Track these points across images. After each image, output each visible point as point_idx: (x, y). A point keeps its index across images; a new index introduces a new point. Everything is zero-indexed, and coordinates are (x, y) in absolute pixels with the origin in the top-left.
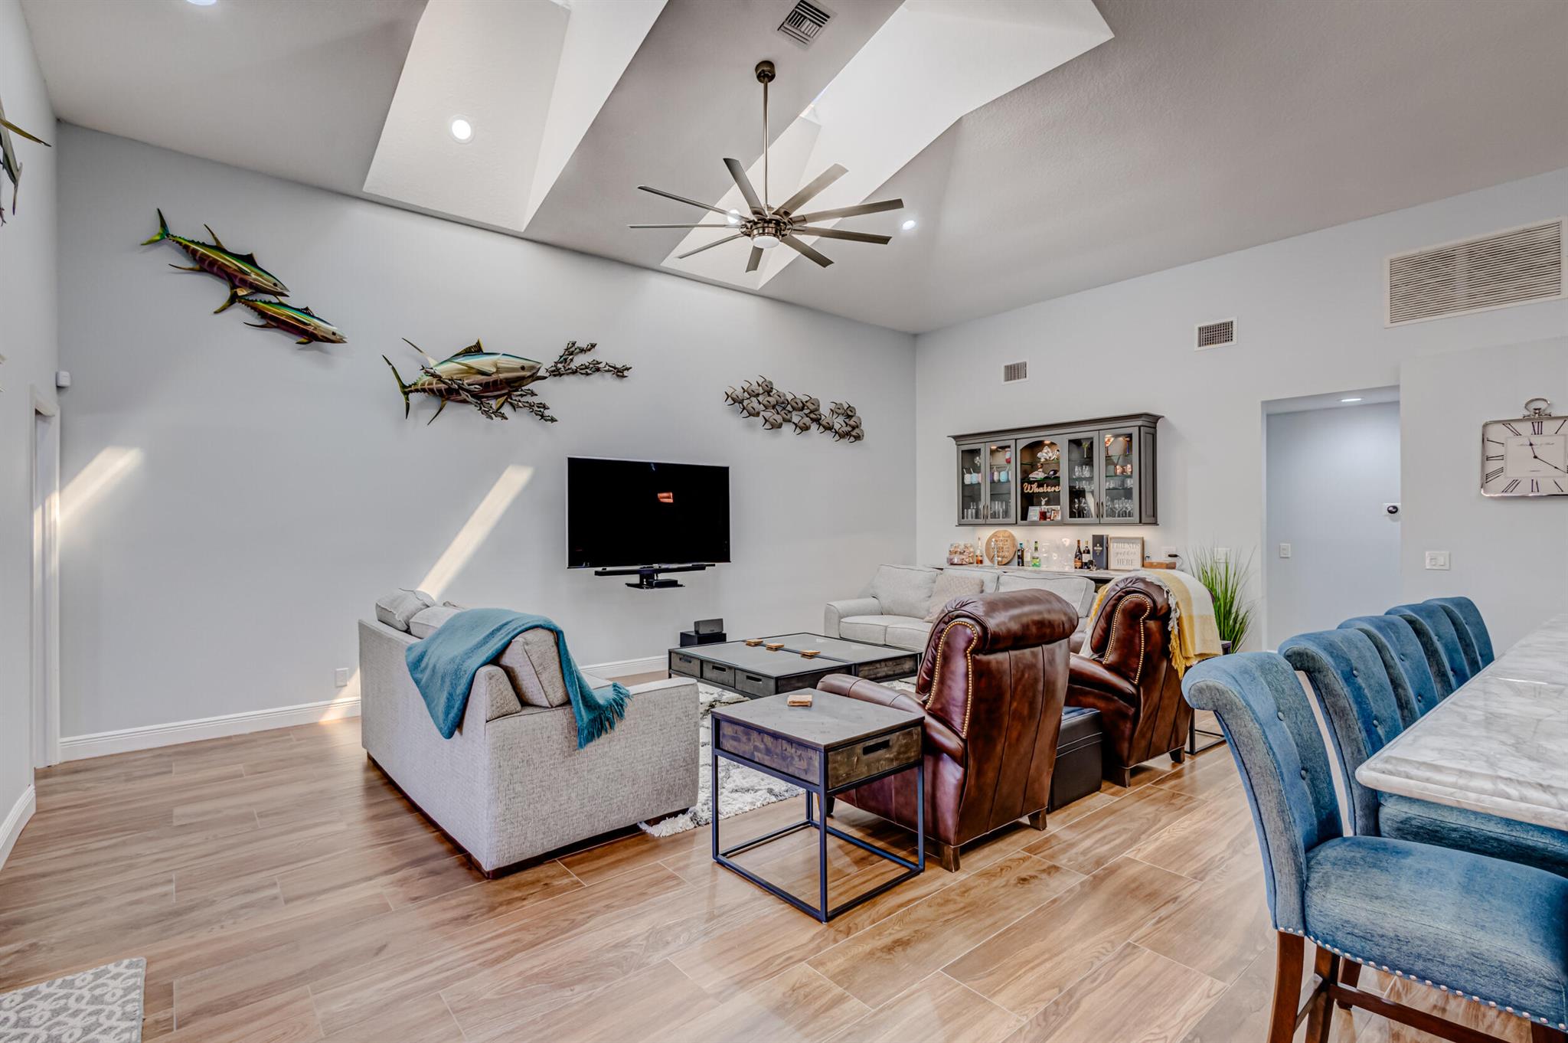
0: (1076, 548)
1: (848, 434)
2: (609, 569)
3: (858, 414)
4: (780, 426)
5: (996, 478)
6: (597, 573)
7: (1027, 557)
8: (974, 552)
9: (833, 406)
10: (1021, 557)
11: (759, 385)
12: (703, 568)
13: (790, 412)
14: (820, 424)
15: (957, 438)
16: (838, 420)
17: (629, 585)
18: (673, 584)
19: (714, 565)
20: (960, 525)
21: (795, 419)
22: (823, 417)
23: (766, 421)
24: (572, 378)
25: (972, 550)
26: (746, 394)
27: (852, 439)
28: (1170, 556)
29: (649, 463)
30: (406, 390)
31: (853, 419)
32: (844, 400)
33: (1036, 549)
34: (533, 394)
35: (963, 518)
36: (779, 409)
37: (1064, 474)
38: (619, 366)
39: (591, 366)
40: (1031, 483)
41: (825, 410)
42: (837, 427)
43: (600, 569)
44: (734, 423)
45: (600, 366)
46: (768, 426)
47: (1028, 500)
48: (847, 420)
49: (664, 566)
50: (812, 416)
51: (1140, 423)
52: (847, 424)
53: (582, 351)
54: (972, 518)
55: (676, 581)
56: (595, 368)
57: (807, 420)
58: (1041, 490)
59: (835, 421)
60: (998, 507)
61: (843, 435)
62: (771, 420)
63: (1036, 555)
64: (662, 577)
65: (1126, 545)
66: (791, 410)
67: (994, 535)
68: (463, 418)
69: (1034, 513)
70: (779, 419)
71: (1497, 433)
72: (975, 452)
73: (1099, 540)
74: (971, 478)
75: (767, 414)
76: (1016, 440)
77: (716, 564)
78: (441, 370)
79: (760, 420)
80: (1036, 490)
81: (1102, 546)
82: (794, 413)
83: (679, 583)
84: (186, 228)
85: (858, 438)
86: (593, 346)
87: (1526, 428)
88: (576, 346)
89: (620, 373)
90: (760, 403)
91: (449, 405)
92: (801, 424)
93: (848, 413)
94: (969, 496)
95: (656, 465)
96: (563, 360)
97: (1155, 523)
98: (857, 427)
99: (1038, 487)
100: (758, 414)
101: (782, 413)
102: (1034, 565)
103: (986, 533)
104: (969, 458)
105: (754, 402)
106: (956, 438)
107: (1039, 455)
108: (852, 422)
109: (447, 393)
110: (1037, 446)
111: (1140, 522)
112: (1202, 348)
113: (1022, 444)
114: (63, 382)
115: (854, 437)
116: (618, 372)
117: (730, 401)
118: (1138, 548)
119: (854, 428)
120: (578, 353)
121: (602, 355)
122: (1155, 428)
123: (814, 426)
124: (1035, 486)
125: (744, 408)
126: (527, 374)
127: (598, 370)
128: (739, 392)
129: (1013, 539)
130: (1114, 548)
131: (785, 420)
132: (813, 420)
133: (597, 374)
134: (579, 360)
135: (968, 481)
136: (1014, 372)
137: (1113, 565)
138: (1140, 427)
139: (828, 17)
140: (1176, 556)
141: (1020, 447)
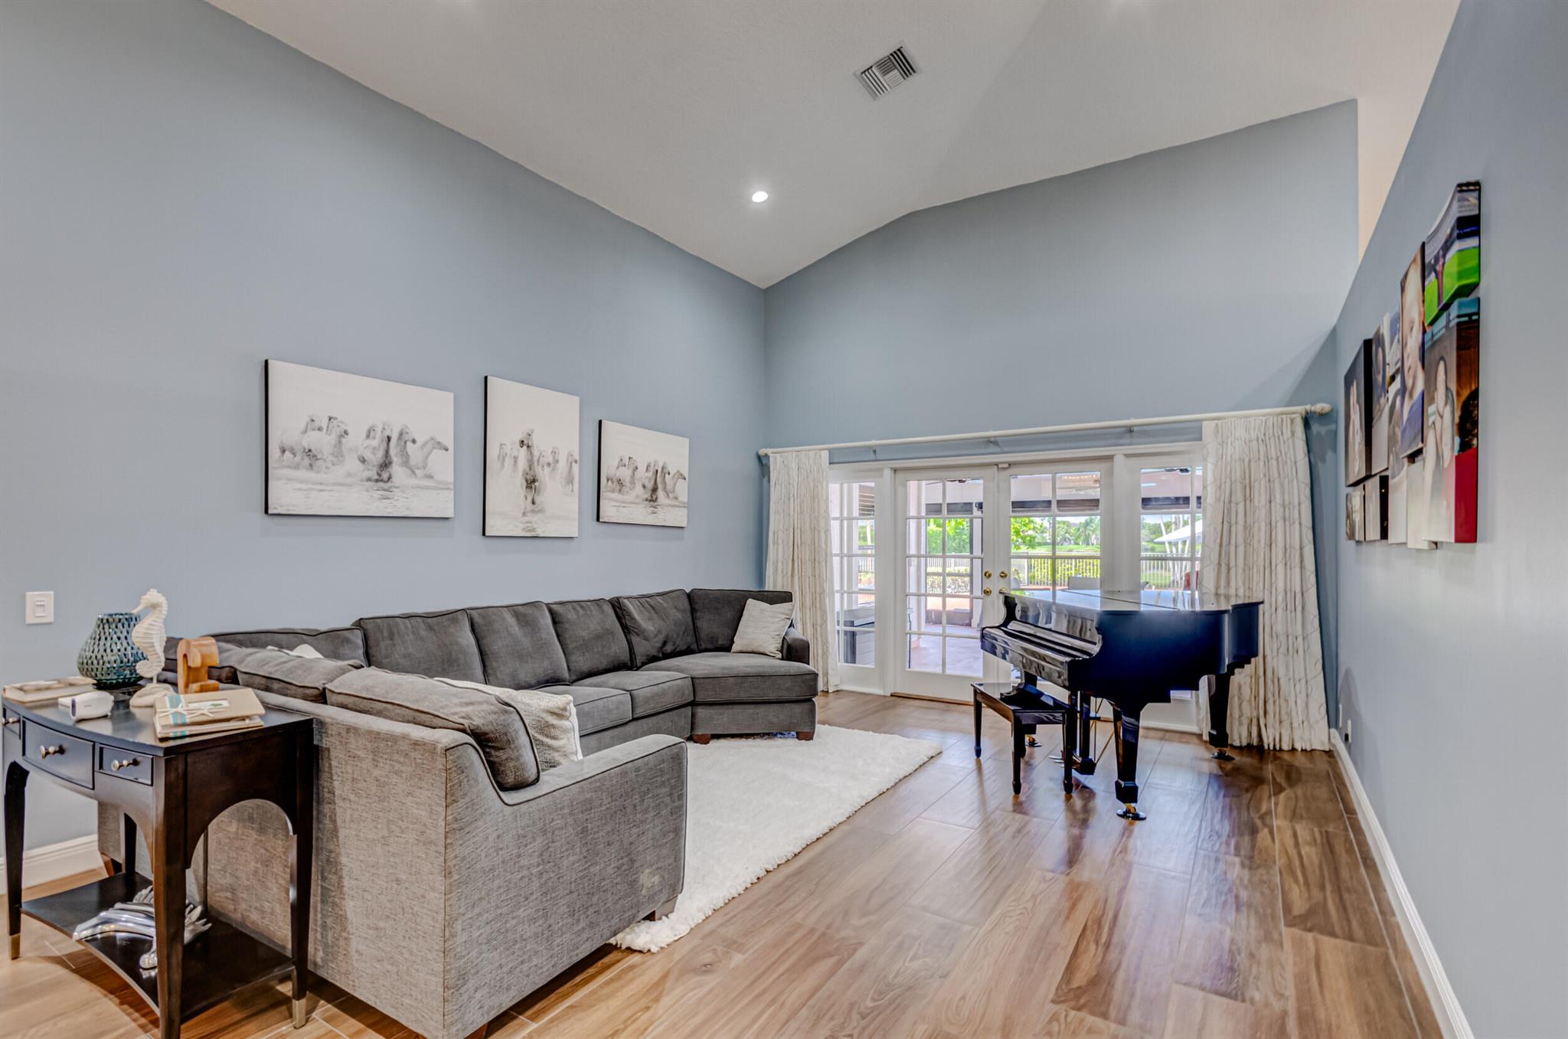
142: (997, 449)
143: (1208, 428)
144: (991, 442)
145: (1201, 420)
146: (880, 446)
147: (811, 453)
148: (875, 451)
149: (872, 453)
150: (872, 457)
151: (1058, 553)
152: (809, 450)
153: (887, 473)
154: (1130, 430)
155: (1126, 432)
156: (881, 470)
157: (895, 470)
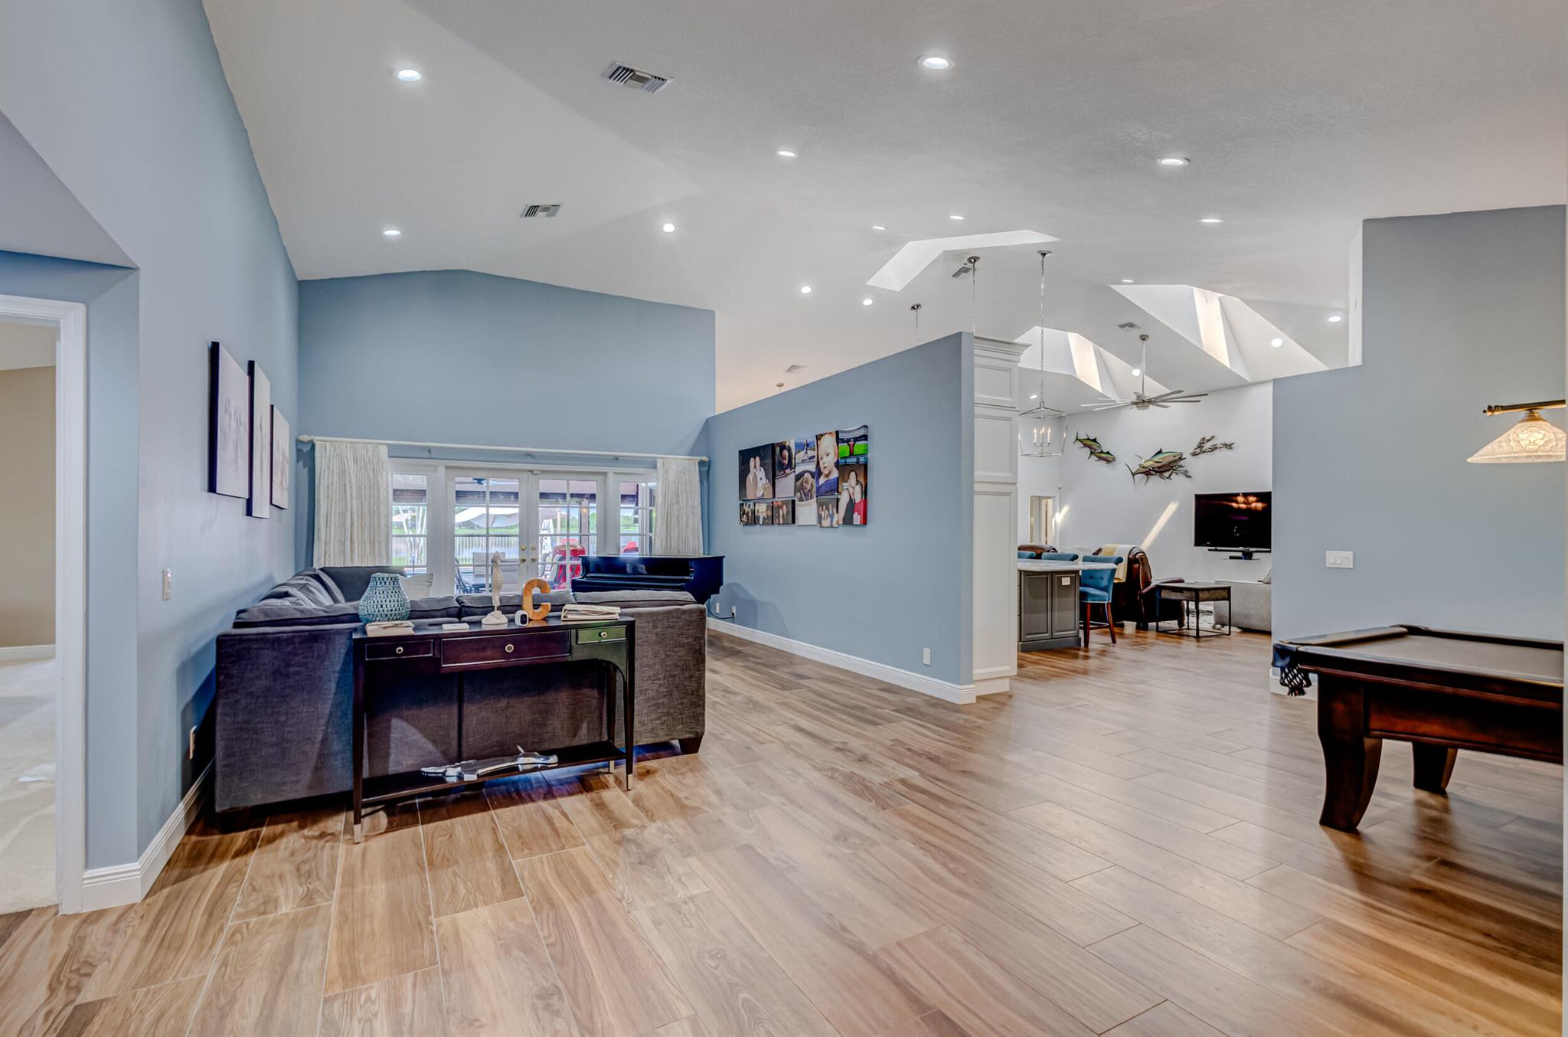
6: (1209, 550)
17: (1231, 557)
24: (1205, 454)
30: (1133, 474)
34: (1181, 466)
38: (1228, 443)
45: (1218, 446)
53: (1208, 441)
56: (1214, 448)
68: (1155, 479)
78: (1146, 465)
84: (1082, 436)
86: (1213, 437)
88: (1205, 438)
89: (1229, 446)
91: (1150, 476)
96: (1200, 446)
109: (1148, 473)
114: (1060, 486)
120: (1206, 442)
121: (1218, 442)
126: (1177, 458)
127: (1218, 448)
134: (1207, 446)
142: (534, 461)
143: (659, 463)
144: (529, 455)
145: (656, 458)
146: (433, 447)
147: (369, 446)
148: (430, 451)
149: (426, 451)
150: (428, 455)
151: (571, 532)
152: (367, 443)
153: (442, 469)
154: (617, 458)
155: (614, 459)
156: (436, 467)
157: (447, 468)
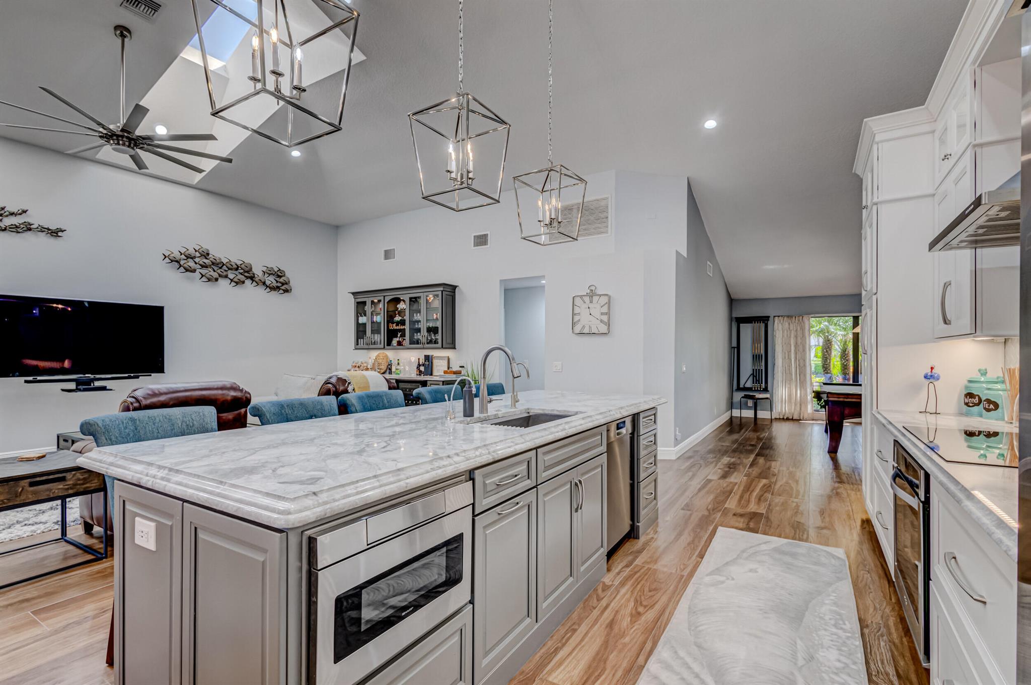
0: (417, 363)
1: (278, 288)
2: (39, 378)
3: (287, 274)
4: (217, 280)
5: (375, 320)
6: (26, 382)
7: (393, 369)
8: (367, 366)
9: (265, 269)
10: (390, 369)
11: (196, 251)
12: (137, 377)
13: (226, 271)
14: (253, 281)
15: (355, 294)
16: (269, 278)
17: (63, 390)
18: (104, 388)
19: (151, 375)
20: (356, 349)
21: (231, 276)
22: (256, 276)
23: (203, 276)
25: (365, 365)
26: (183, 256)
27: (281, 291)
28: (460, 367)
29: (83, 302)
31: (283, 278)
32: (275, 265)
33: (398, 364)
35: (357, 344)
36: (216, 268)
37: (407, 318)
38: (52, 228)
39: (22, 226)
40: (393, 323)
41: (258, 271)
42: (268, 283)
43: (31, 378)
44: (174, 276)
45: (32, 227)
46: (204, 279)
47: (391, 334)
48: (278, 279)
49: (98, 376)
50: (246, 274)
51: (442, 289)
52: (277, 282)
53: (12, 214)
54: (363, 344)
55: (106, 387)
56: (26, 228)
57: (242, 278)
58: (398, 328)
59: (266, 279)
60: (377, 337)
61: (273, 289)
62: (207, 275)
63: (398, 367)
64: (97, 384)
65: (441, 361)
66: (227, 269)
67: (378, 356)
69: (395, 342)
70: (215, 275)
71: (578, 301)
72: (364, 303)
73: (427, 358)
74: (362, 320)
75: (204, 271)
76: (384, 296)
77: (152, 374)
79: (197, 275)
80: (395, 328)
81: (429, 361)
82: (229, 272)
83: (107, 388)
85: (286, 291)
86: (25, 212)
87: (587, 299)
88: (6, 210)
89: (55, 233)
90: (196, 263)
92: (235, 280)
93: (279, 274)
94: (360, 331)
95: (89, 302)
97: (454, 348)
98: (286, 284)
99: (396, 326)
100: (194, 271)
101: (219, 271)
102: (397, 374)
103: (374, 354)
104: (360, 307)
105: (191, 263)
106: (353, 294)
107: (398, 306)
108: (281, 280)
110: (397, 301)
111: (442, 347)
112: (476, 247)
113: (387, 299)
115: (283, 290)
116: (52, 232)
117: (167, 260)
118: (446, 362)
119: (283, 284)
120: (7, 216)
121: (34, 219)
122: (455, 292)
123: (248, 282)
124: (394, 325)
125: (181, 266)
127: (30, 229)
128: (177, 255)
129: (386, 356)
130: (435, 362)
131: (220, 276)
132: (247, 277)
133: (29, 233)
134: (9, 221)
135: (360, 322)
136: (388, 254)
137: (435, 373)
138: (442, 291)
139: (160, 6)
140: (463, 367)
141: (386, 301)
